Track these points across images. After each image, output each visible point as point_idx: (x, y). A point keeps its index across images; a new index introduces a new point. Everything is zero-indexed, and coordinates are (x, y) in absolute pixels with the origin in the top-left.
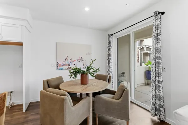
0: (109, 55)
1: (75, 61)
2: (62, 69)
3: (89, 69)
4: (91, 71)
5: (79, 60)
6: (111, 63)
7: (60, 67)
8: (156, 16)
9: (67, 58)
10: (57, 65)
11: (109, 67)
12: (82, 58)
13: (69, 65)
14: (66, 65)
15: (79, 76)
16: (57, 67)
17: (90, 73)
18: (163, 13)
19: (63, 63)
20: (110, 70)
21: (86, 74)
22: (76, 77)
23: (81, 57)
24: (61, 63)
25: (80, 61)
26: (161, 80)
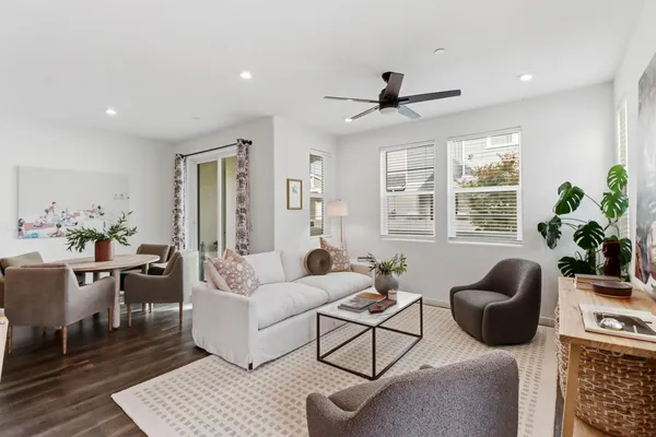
0: (177, 202)
1: (77, 214)
2: (35, 236)
3: (114, 230)
4: (119, 234)
5: (90, 214)
6: (181, 219)
7: (30, 232)
8: (240, 146)
9: (52, 208)
10: (21, 223)
11: (177, 230)
12: (99, 208)
13: (59, 226)
14: (51, 226)
15: (90, 246)
16: (20, 230)
17: (117, 238)
18: (250, 143)
19: (40, 221)
20: (180, 235)
21: (108, 241)
22: (83, 247)
23: (96, 207)
24: (33, 221)
25: (94, 215)
26: (245, 242)
